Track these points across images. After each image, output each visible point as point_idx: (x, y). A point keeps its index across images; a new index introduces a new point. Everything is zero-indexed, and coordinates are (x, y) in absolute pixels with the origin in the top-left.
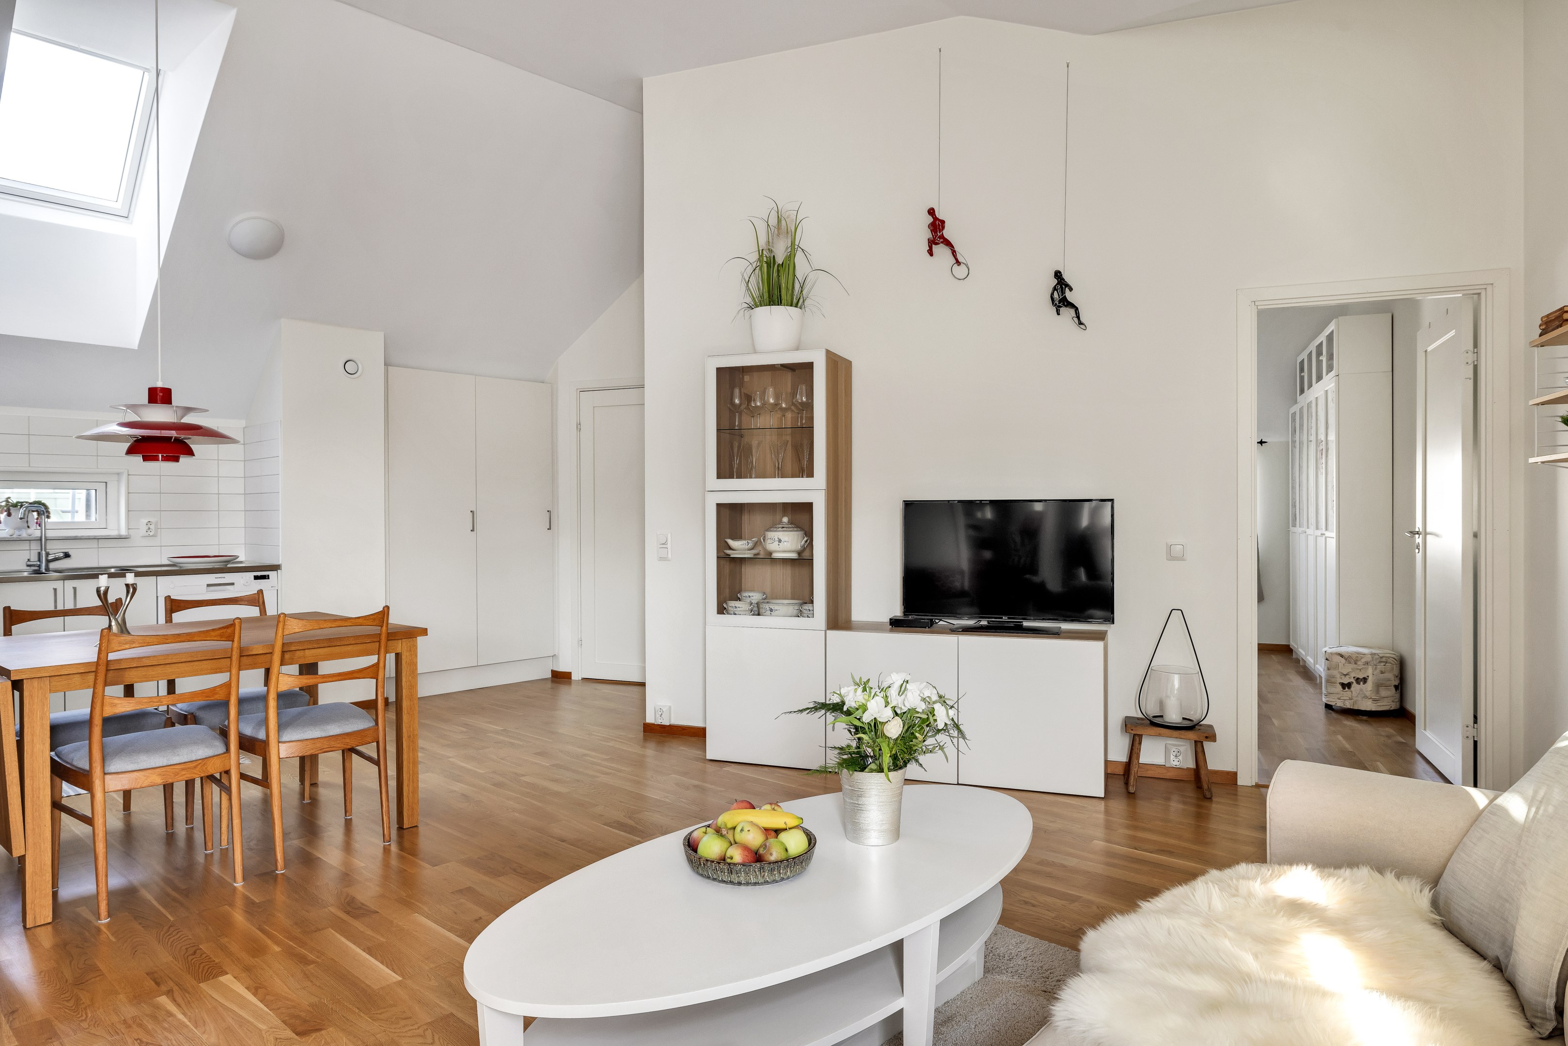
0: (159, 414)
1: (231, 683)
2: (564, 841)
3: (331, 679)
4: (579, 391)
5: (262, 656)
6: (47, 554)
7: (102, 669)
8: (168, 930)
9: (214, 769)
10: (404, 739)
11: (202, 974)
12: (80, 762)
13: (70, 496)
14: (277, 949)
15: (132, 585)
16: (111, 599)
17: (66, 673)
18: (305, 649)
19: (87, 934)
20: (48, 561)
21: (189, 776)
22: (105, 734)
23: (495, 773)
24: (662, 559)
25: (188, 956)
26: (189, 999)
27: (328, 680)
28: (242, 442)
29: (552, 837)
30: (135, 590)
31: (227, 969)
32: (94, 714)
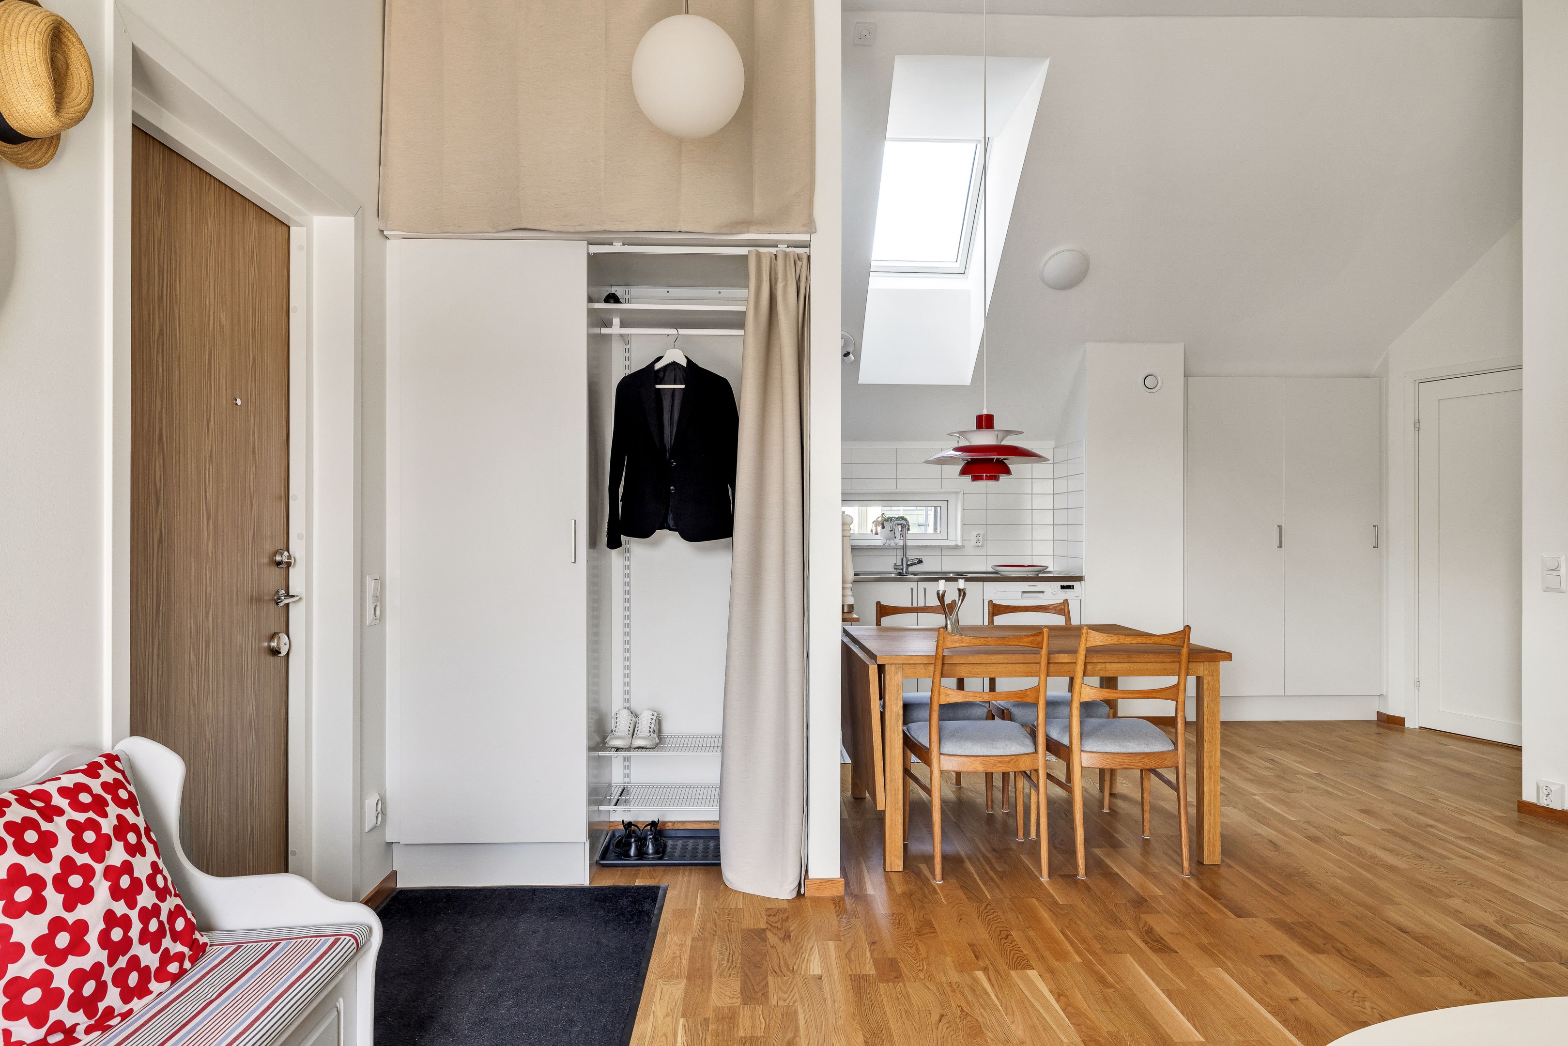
0: (985, 438)
1: (1039, 688)
2: (1405, 932)
3: (1130, 696)
4: (1417, 382)
5: (1067, 665)
6: (907, 560)
7: (939, 662)
8: (986, 908)
9: (1025, 765)
10: (1205, 769)
11: (1012, 962)
12: (924, 740)
13: (924, 512)
14: (1078, 960)
15: (963, 590)
16: (947, 601)
17: (914, 662)
18: (1106, 663)
19: (926, 890)
20: (908, 566)
21: (1005, 769)
22: (941, 718)
23: (1309, 824)
24: (1549, 589)
25: (1001, 939)
26: (1002, 983)
27: (1128, 696)
28: (1051, 461)
29: (1388, 922)
30: (965, 594)
31: (1033, 964)
32: (933, 701)
